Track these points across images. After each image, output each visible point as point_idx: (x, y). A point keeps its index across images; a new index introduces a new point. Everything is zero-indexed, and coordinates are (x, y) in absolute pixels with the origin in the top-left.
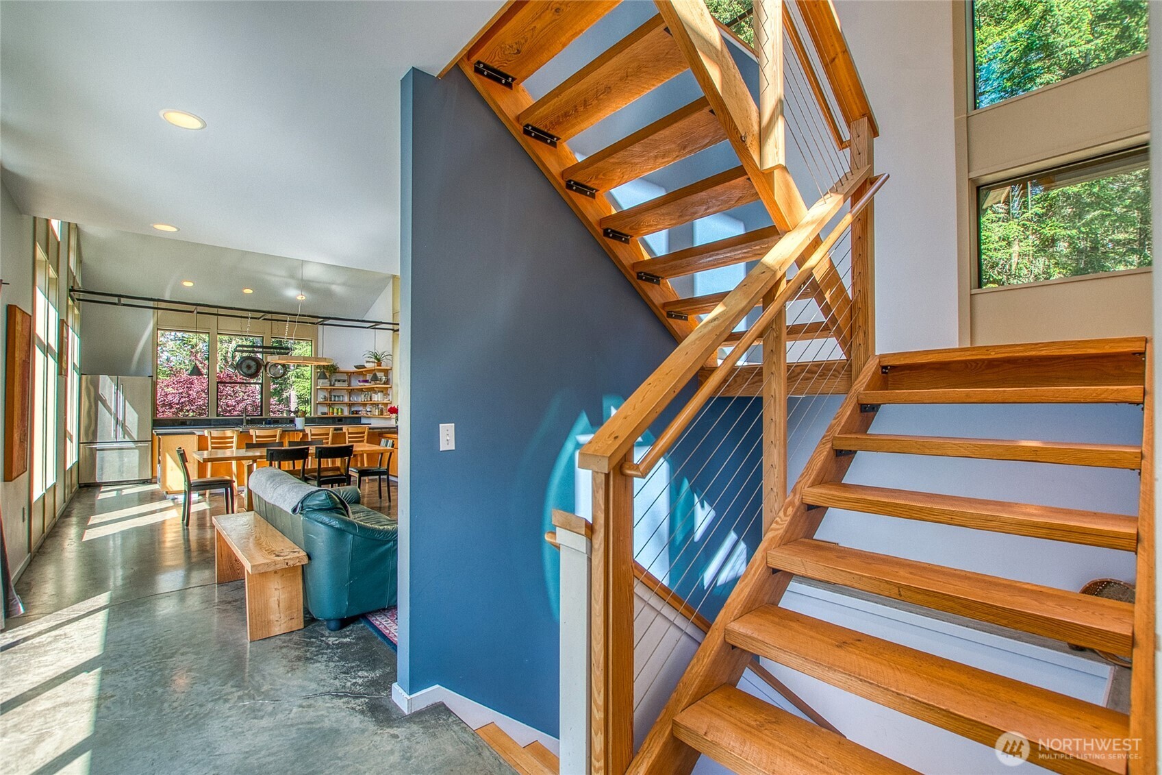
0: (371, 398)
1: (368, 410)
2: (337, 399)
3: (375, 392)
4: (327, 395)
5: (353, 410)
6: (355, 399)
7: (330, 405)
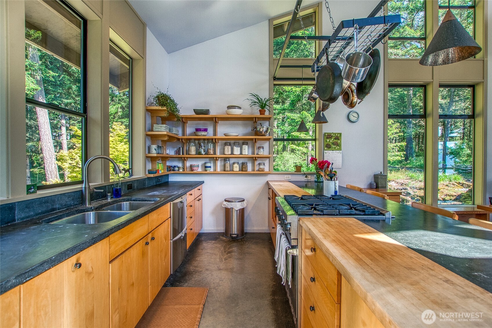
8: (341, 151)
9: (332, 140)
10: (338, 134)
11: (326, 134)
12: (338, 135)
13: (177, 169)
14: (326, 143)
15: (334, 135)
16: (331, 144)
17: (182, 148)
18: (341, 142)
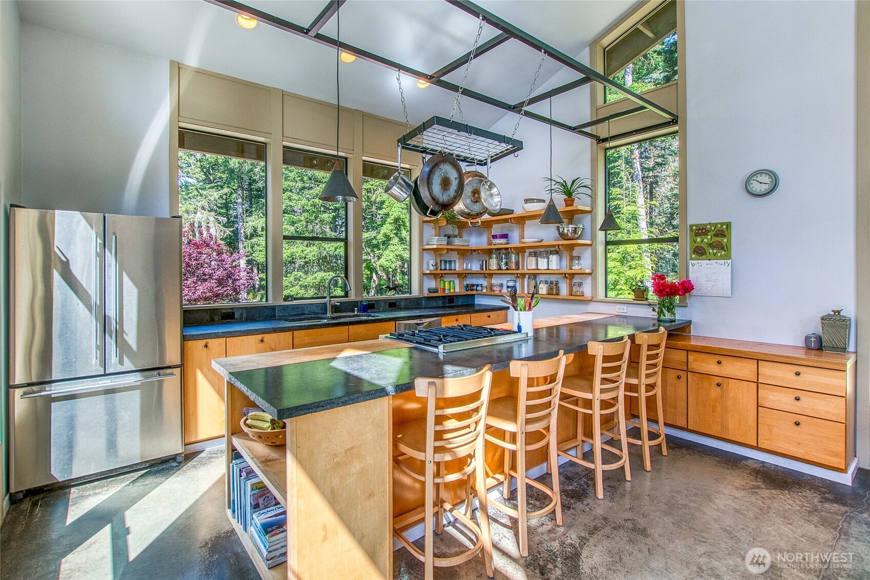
2: (448, 267)
5: (464, 283)
7: (440, 277)
8: (729, 261)
9: (709, 237)
10: (722, 224)
11: (694, 228)
12: (722, 226)
13: (480, 288)
14: (695, 245)
15: (713, 228)
16: (705, 246)
17: (486, 261)
18: (729, 241)
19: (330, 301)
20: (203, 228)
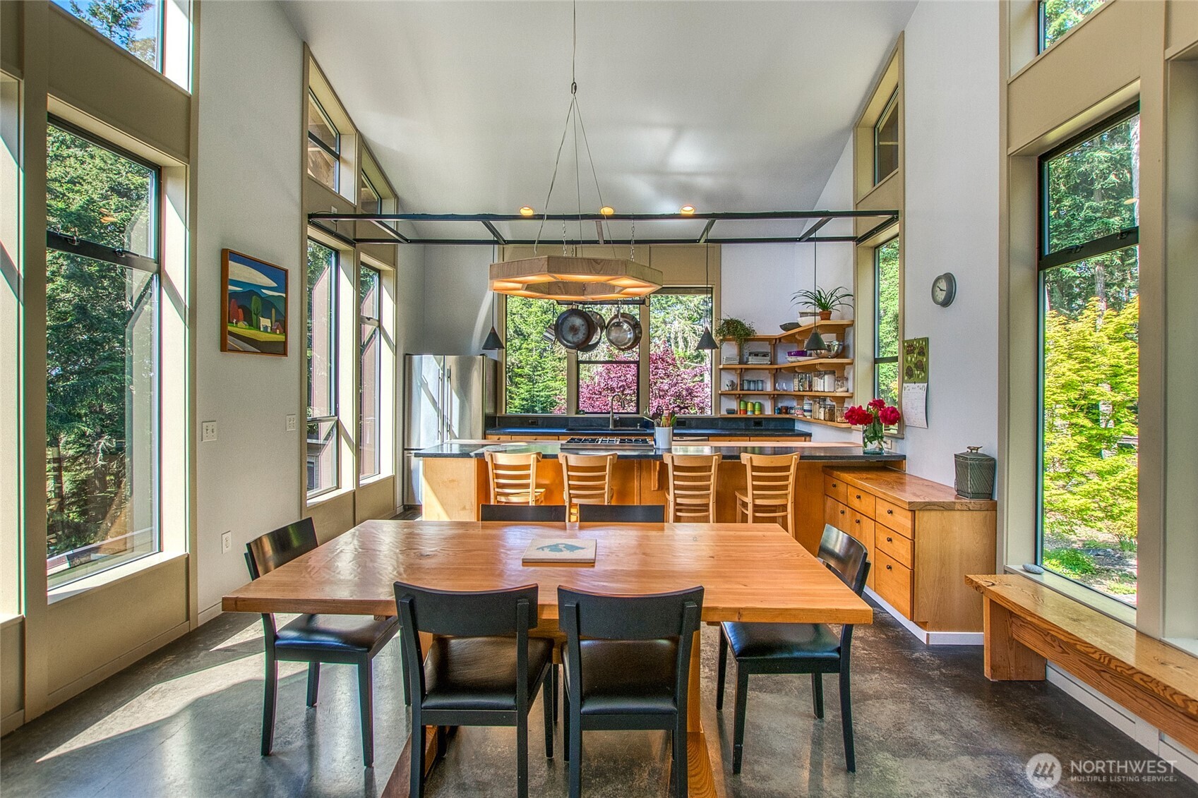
0: (810, 386)
1: (806, 407)
2: (752, 387)
3: (820, 375)
4: (737, 380)
5: (780, 405)
6: (783, 386)
7: (740, 398)
8: (926, 385)
9: (915, 355)
10: (925, 340)
11: (908, 344)
12: (923, 342)
14: (907, 365)
15: (917, 345)
16: (913, 367)
18: (928, 360)
19: (613, 416)
20: (679, 339)
